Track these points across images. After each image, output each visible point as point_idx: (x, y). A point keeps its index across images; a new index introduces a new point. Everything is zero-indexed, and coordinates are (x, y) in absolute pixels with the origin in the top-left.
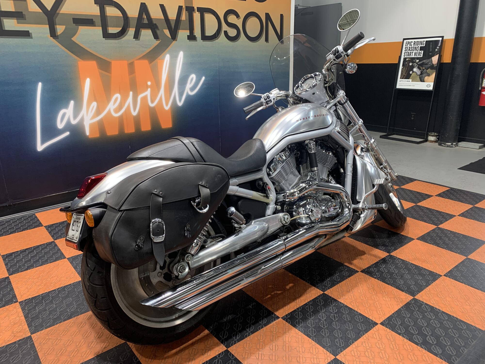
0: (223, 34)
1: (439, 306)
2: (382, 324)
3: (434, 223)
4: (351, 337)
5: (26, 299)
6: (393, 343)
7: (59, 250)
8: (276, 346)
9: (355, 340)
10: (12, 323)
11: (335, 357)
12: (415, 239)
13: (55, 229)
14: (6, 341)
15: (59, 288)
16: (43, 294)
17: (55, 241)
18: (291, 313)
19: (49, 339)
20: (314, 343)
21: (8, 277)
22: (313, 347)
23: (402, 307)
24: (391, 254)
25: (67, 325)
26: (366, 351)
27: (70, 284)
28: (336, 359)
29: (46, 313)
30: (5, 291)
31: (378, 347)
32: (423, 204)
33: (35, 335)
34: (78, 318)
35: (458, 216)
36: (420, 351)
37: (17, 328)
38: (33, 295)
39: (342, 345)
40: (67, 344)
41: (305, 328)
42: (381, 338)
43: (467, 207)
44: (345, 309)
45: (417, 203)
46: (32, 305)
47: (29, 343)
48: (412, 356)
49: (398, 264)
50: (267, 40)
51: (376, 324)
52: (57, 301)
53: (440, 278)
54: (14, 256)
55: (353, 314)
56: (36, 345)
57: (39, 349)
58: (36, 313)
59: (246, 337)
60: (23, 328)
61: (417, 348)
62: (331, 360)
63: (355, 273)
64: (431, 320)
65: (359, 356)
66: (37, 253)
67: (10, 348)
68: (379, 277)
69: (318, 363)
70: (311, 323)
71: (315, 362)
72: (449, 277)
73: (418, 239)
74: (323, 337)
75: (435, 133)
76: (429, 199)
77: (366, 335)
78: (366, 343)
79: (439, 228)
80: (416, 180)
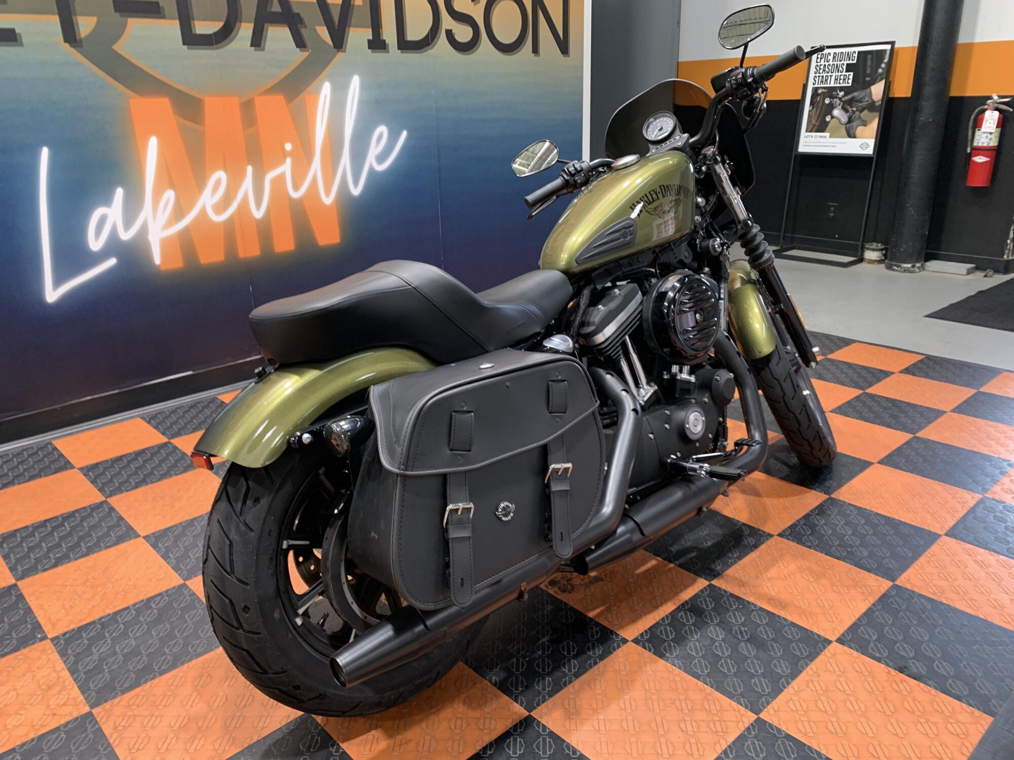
0: (443, 37)
1: (946, 598)
2: (840, 641)
3: (905, 429)
4: (784, 672)
5: (66, 630)
6: (870, 679)
7: (121, 518)
8: (633, 702)
9: (791, 679)
10: (44, 687)
11: (756, 716)
12: (872, 463)
13: (103, 473)
14: (35, 728)
15: (136, 604)
16: (101, 618)
17: (108, 500)
18: (650, 629)
19: (135, 716)
20: (708, 689)
21: (15, 585)
22: (708, 697)
23: (874, 604)
24: (832, 496)
25: (170, 683)
26: (817, 699)
27: (160, 594)
28: (759, 721)
29: (116, 659)
30: (14, 615)
31: (840, 690)
32: (877, 389)
33: (101, 710)
34: (191, 666)
35: (952, 411)
36: (925, 691)
37: (56, 697)
38: (80, 621)
39: (767, 691)
40: (177, 725)
41: (686, 659)
42: (842, 670)
43: (963, 392)
44: (759, 616)
45: (866, 389)
46: (81, 643)
47: (91, 728)
48: (912, 704)
49: (850, 515)
50: (535, 50)
51: (829, 642)
52: (137, 632)
53: (938, 541)
54: (21, 538)
55: (779, 625)
56: (107, 731)
57: (114, 741)
58: (94, 662)
59: (565, 685)
60: (71, 697)
61: (919, 686)
62: (751, 722)
63: (767, 539)
64: (936, 629)
65: (805, 710)
66: (73, 528)
67: (50, 740)
68: (817, 545)
69: (724, 731)
70: (696, 648)
71: (719, 729)
72: (956, 538)
73: (880, 462)
74: (725, 675)
75: (879, 245)
76: (888, 379)
77: (813, 666)
78: (816, 683)
79: (917, 437)
80: (854, 341)
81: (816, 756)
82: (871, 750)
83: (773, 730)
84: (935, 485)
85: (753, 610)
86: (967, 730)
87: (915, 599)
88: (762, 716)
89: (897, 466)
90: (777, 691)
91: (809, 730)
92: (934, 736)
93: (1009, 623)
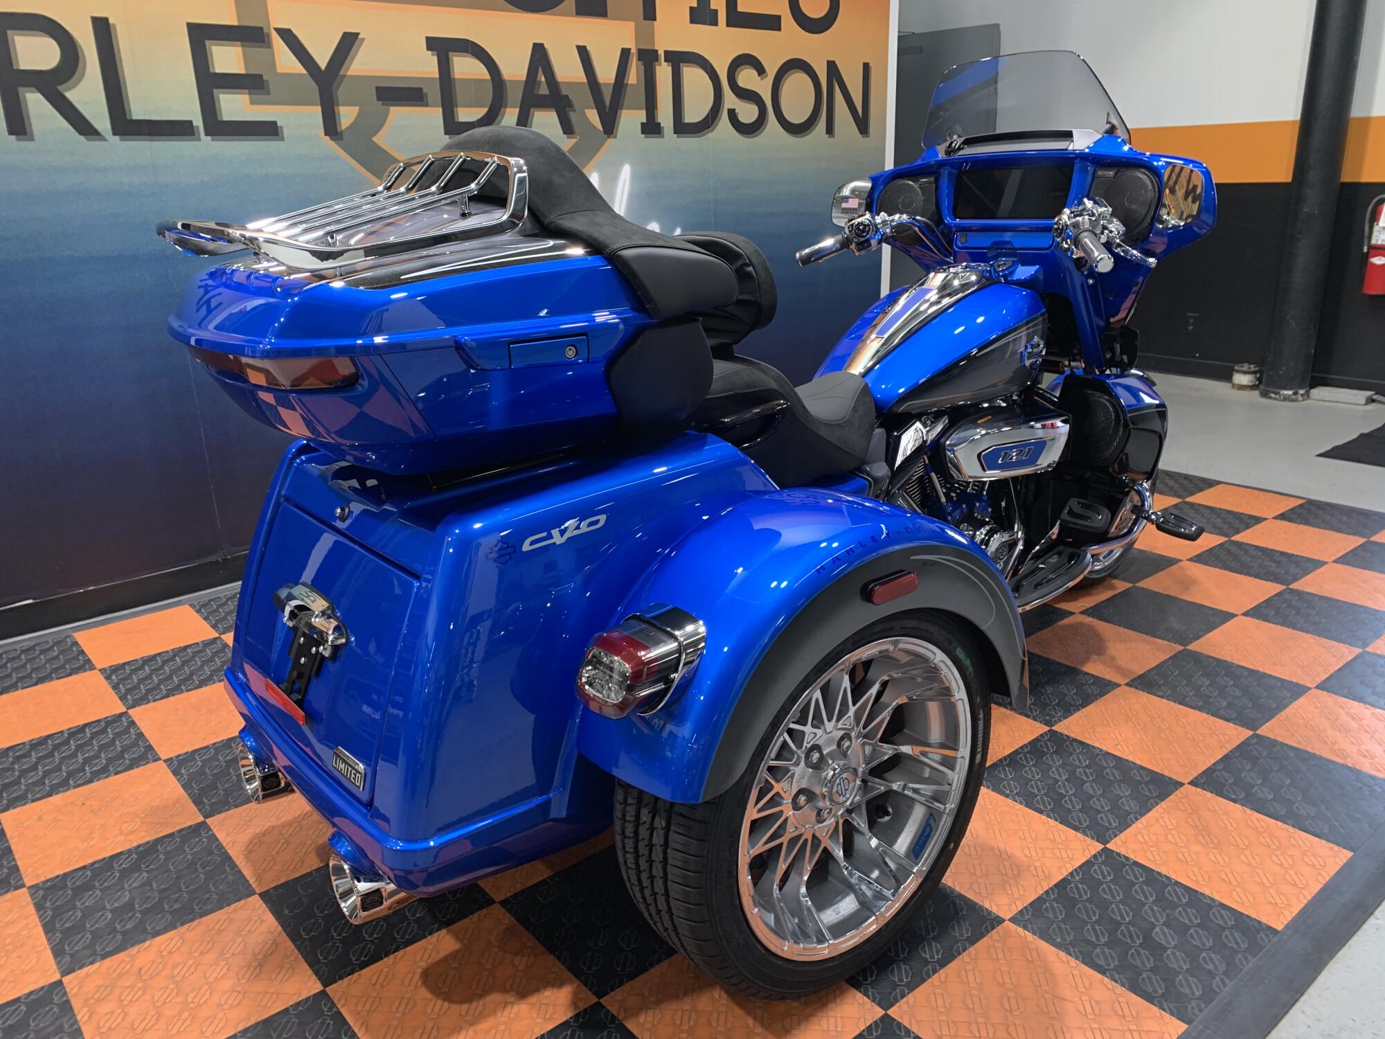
1: (1313, 748)
2: (1192, 783)
3: (1276, 579)
4: (1132, 809)
6: (1224, 817)
9: (1140, 815)
11: (1103, 846)
12: (1237, 615)
20: (1052, 822)
22: (1053, 829)
23: (1231, 751)
24: (1188, 647)
26: (1167, 833)
28: (1105, 850)
31: (1192, 826)
35: (1334, 562)
36: (1281, 828)
39: (1114, 825)
41: (1027, 796)
42: (1194, 809)
43: (1351, 542)
44: (1105, 759)
45: (1231, 537)
48: (1268, 839)
49: (1208, 667)
50: (830, 130)
51: (1182, 784)
53: (1307, 694)
55: (1127, 768)
61: (1277, 824)
62: (1097, 851)
63: (1114, 689)
64: (1298, 775)
68: (1171, 695)
69: (1070, 856)
70: (1038, 787)
71: (1064, 855)
72: (1328, 691)
73: (1246, 614)
74: (1070, 811)
75: (1252, 366)
76: (1259, 525)
77: (1163, 805)
78: (1166, 819)
79: (1291, 589)
80: (1219, 483)
81: (1165, 880)
82: (1223, 875)
83: (1120, 857)
84: (1309, 638)
85: (1098, 755)
86: (1325, 863)
87: (1278, 747)
88: (1108, 846)
89: (1265, 618)
90: (1124, 825)
91: (1157, 858)
92: (1288, 866)
93: (1380, 771)
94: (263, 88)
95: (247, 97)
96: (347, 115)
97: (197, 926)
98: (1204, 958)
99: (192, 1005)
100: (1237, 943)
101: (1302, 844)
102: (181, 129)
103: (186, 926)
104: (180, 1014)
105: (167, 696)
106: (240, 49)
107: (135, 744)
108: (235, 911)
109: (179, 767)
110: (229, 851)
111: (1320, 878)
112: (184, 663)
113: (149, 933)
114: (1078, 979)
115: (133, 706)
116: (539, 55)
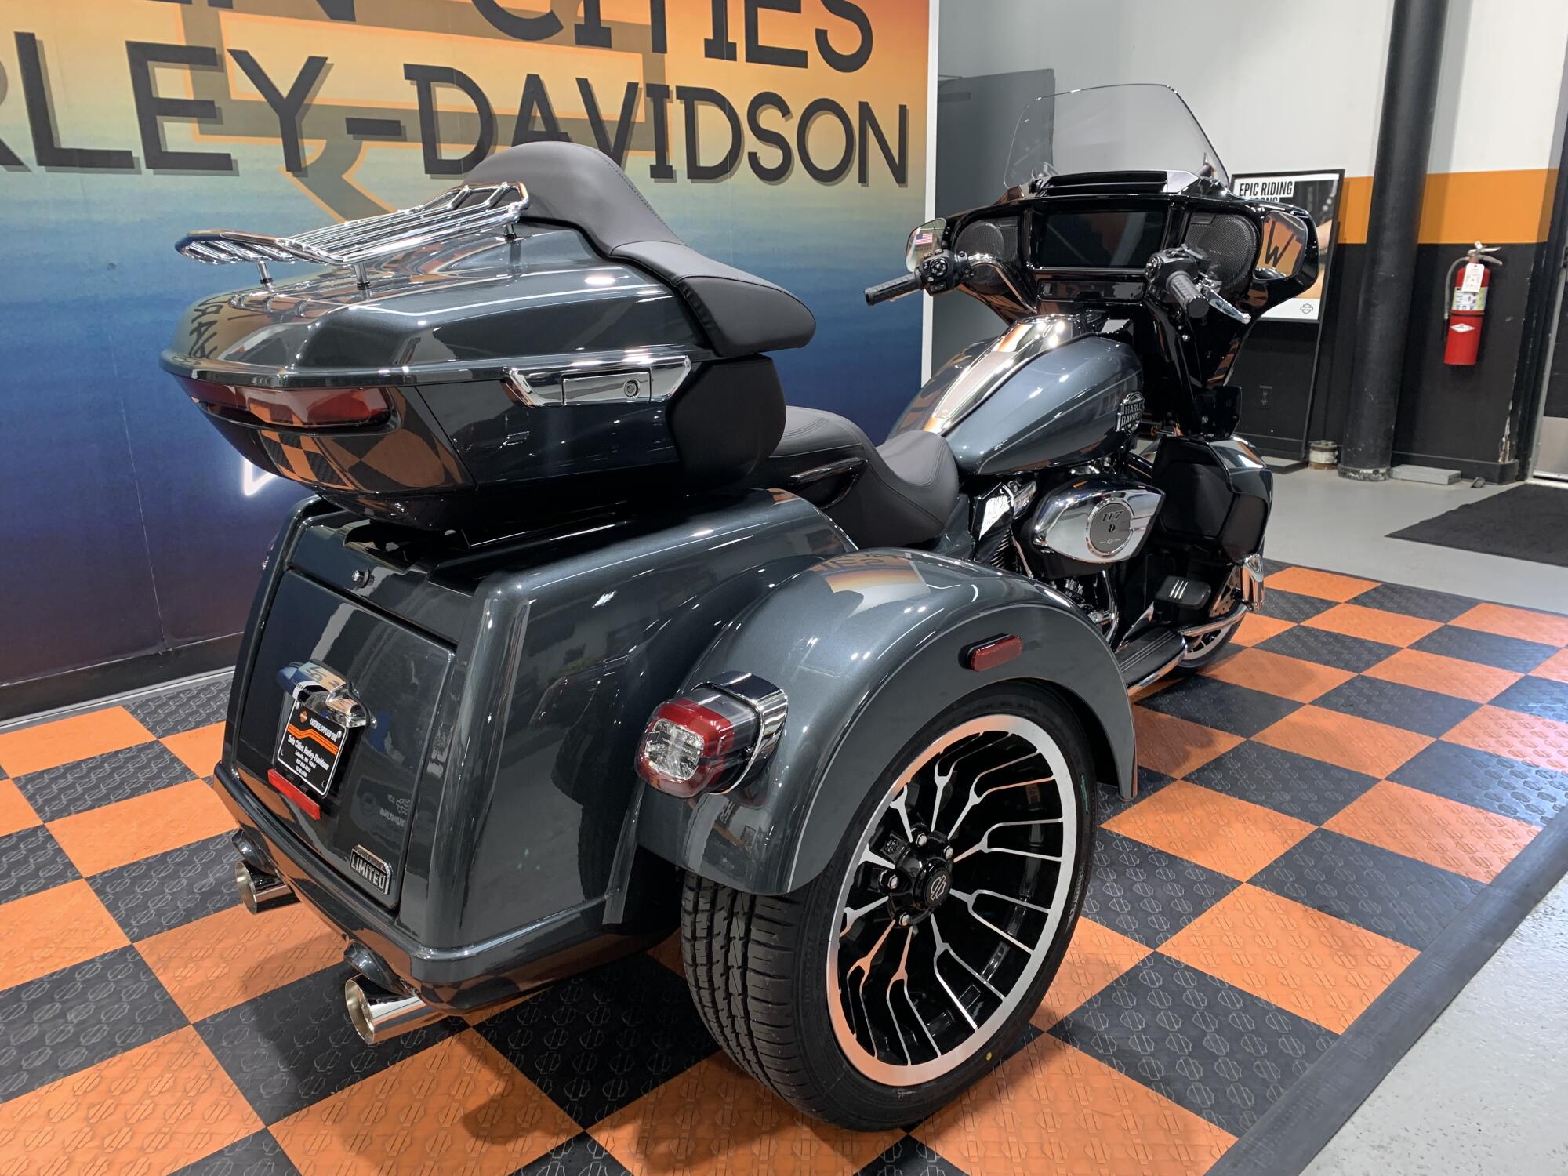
0: (745, 160)
1: (1381, 842)
2: (1250, 882)
3: (1347, 666)
4: (1186, 910)
6: (1283, 917)
9: (1193, 917)
11: (1153, 950)
12: (1304, 704)
23: (1294, 847)
24: (1252, 739)
26: (1222, 934)
31: (1249, 927)
32: (1317, 622)
35: (1408, 648)
36: (1345, 927)
39: (1165, 928)
42: (1253, 908)
43: (1428, 627)
44: (1158, 858)
45: (1301, 622)
48: (1330, 939)
49: (1272, 759)
50: (863, 178)
51: (1239, 883)
53: (1376, 786)
55: (1182, 867)
61: (1341, 923)
62: (1146, 956)
63: (1169, 783)
64: (1364, 871)
68: (1231, 789)
69: (1117, 962)
72: (1399, 783)
73: (1314, 703)
74: (1118, 914)
75: (1330, 443)
76: (1330, 611)
77: (1219, 904)
78: (1222, 921)
79: (1362, 676)
80: (1289, 566)
82: (1281, 978)
83: (1171, 961)
84: (1379, 727)
85: (1150, 853)
86: (1390, 962)
87: (1343, 842)
88: (1157, 950)
89: (1334, 707)
90: (1176, 928)
91: (1211, 961)
92: (1350, 967)
94: (215, 116)
95: (196, 125)
96: (312, 150)
97: (118, 1062)
98: (1258, 1067)
99: (110, 1150)
100: (1294, 1048)
101: (1366, 943)
102: (119, 161)
103: (105, 1062)
104: (95, 1159)
105: (92, 807)
106: (188, 72)
107: (53, 861)
108: (164, 1044)
109: (104, 885)
110: (159, 978)
111: (1385, 979)
112: (114, 770)
113: (61, 1071)
114: (1121, 1093)
115: (52, 819)
116: (534, 88)
